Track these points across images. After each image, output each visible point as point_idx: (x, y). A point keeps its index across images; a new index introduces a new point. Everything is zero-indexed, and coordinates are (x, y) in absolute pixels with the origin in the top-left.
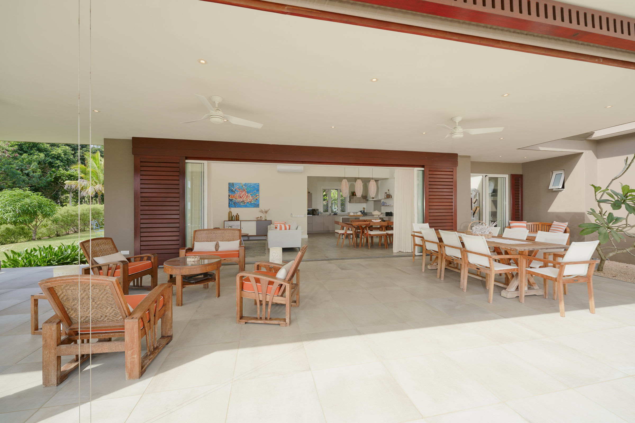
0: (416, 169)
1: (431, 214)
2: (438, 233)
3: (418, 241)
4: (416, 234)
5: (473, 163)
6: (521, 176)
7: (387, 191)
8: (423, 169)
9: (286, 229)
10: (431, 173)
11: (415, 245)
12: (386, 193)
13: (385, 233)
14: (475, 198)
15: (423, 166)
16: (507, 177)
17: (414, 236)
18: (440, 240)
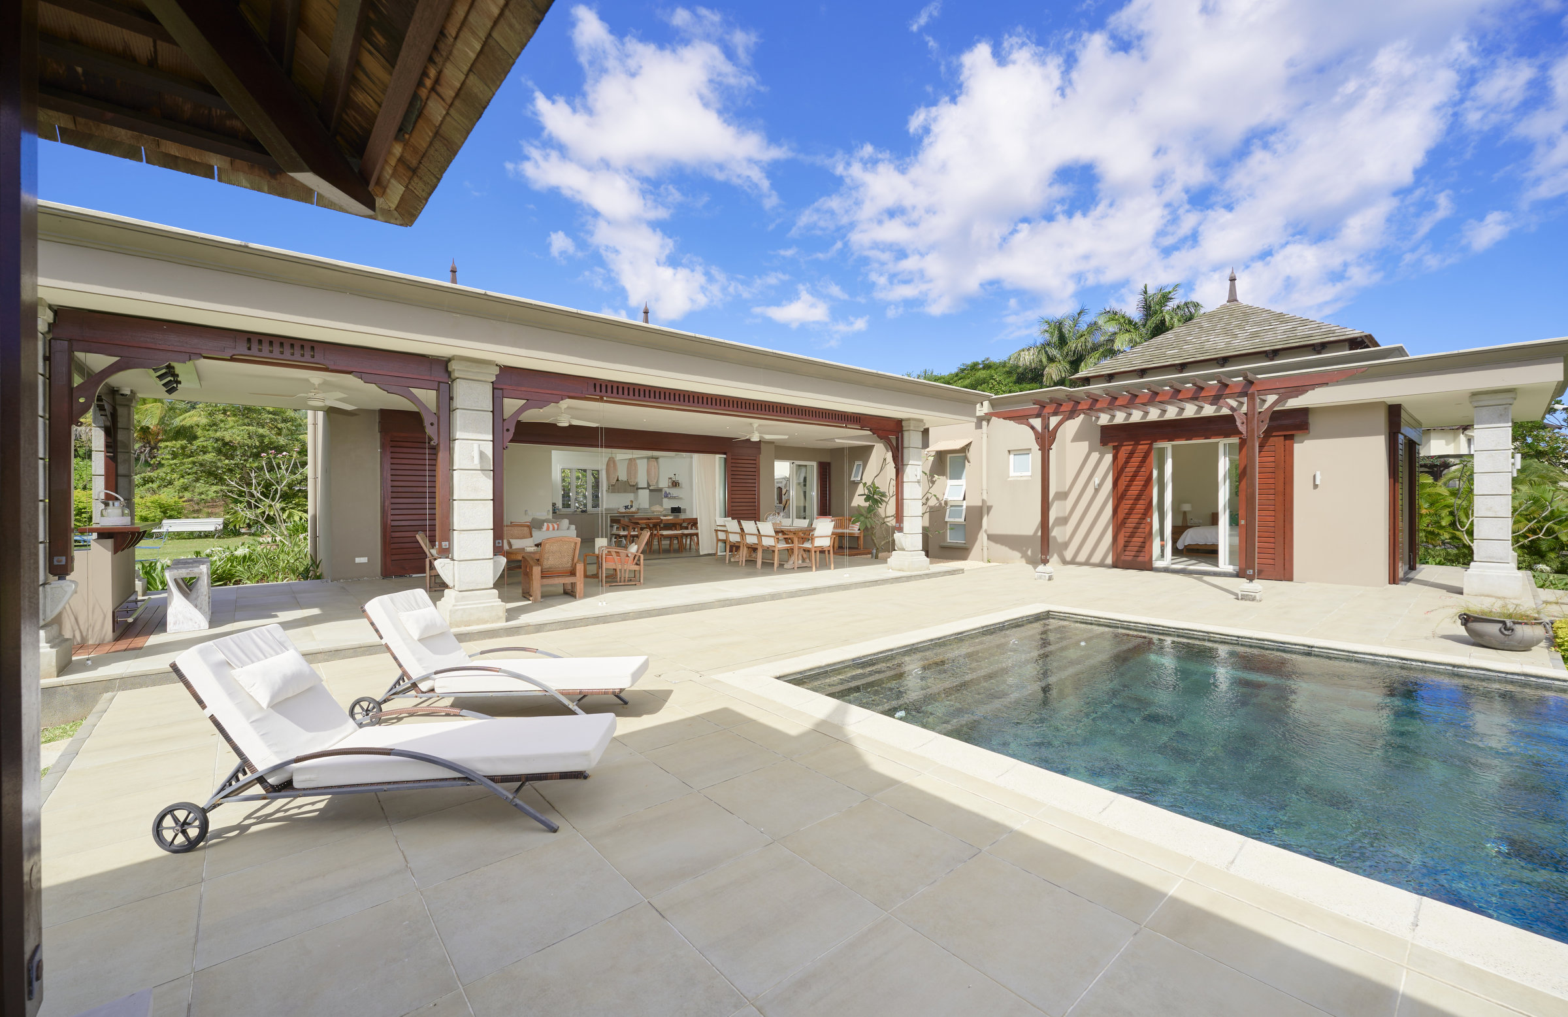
0: (718, 456)
1: (734, 508)
2: (739, 523)
3: (722, 536)
4: (719, 528)
5: (776, 446)
6: (829, 464)
7: (673, 476)
8: (725, 456)
9: (554, 529)
10: (733, 461)
11: (718, 540)
12: (670, 478)
13: (680, 532)
14: (785, 487)
15: (725, 454)
16: (815, 464)
17: (717, 531)
18: (742, 529)
